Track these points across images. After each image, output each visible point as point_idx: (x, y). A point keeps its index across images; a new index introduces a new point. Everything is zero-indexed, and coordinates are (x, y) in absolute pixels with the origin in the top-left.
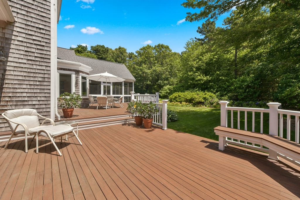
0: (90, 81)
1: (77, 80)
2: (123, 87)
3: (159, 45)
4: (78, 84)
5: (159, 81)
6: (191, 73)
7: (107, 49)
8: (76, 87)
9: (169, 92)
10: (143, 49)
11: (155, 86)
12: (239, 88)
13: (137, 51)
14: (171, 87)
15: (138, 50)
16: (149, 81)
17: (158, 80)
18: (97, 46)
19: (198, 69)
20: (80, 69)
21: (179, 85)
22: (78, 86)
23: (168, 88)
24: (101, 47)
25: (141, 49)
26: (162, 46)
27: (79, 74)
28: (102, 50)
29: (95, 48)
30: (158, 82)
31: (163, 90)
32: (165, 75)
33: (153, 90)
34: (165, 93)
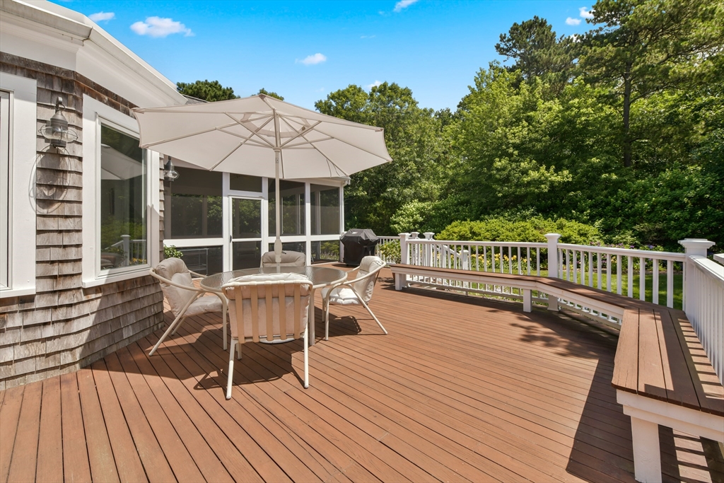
0: (167, 167)
1: (55, 144)
2: (308, 206)
3: (385, 85)
4: (70, 180)
5: (389, 190)
6: (504, 162)
7: (228, 92)
8: (44, 202)
9: (421, 219)
10: (339, 95)
11: (378, 204)
12: (667, 205)
13: (321, 101)
14: (427, 205)
15: (324, 99)
16: (361, 189)
17: (383, 187)
18: (198, 83)
19: (524, 149)
20: (87, 64)
21: (451, 199)
22: (70, 195)
23: (417, 209)
24: (211, 86)
25: (333, 97)
26: (394, 88)
27: (78, 101)
28: (213, 94)
29: (191, 88)
30: (385, 191)
31: (402, 215)
32: (407, 171)
33: (371, 215)
34: (409, 222)
